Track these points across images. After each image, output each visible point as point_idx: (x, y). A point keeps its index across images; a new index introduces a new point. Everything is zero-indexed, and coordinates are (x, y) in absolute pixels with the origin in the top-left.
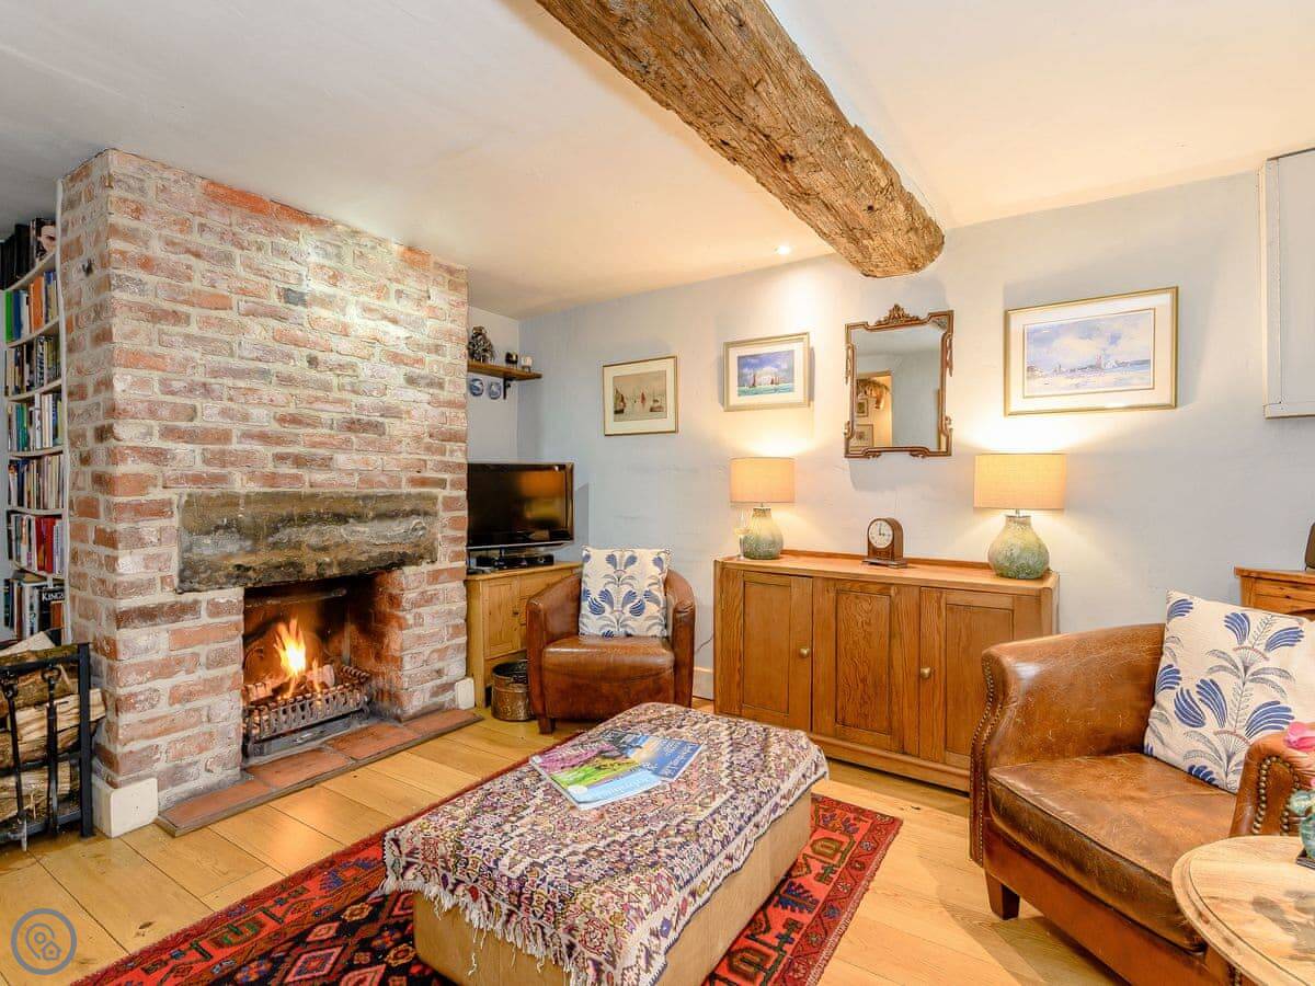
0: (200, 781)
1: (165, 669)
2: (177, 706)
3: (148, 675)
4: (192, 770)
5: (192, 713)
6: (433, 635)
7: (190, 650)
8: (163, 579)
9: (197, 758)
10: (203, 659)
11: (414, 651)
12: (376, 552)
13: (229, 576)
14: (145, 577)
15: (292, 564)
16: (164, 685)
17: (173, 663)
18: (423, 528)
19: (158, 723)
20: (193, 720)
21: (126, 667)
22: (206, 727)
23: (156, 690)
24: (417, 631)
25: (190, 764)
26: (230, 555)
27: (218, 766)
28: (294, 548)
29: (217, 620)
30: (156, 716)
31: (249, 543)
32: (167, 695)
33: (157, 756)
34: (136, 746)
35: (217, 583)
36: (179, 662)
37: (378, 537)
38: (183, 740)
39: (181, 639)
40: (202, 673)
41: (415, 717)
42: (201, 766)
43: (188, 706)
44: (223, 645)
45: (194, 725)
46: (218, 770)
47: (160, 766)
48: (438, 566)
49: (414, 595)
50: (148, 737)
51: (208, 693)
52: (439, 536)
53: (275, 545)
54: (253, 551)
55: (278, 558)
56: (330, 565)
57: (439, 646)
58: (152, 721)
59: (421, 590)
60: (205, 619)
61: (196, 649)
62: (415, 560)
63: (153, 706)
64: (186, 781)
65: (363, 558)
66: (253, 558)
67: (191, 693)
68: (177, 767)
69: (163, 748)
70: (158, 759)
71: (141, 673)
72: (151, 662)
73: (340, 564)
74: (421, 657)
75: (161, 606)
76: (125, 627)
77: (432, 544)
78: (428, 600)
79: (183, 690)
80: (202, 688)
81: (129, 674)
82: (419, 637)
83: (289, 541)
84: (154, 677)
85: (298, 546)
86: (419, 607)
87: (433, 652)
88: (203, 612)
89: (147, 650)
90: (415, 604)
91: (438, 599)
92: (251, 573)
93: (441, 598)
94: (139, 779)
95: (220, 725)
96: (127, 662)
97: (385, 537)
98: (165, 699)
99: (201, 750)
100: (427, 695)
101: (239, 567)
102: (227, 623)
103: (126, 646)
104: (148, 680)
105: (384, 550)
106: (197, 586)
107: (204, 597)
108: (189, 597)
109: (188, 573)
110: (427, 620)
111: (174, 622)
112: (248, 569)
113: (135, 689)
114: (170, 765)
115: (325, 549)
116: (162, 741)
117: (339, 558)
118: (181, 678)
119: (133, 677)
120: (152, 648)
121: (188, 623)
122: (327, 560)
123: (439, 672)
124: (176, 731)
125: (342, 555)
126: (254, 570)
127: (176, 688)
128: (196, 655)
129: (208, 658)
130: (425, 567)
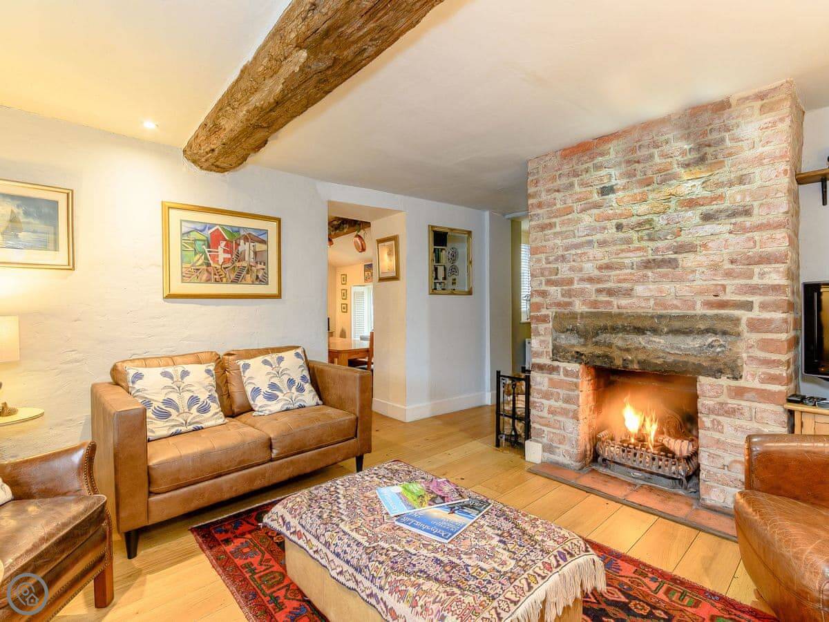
0: (561, 459)
1: (547, 396)
2: (551, 415)
3: (541, 395)
4: (557, 450)
5: (557, 422)
7: (556, 390)
8: (546, 352)
9: (558, 446)
10: (561, 397)
11: (712, 452)
12: (670, 359)
13: (572, 356)
14: (541, 350)
15: (607, 356)
16: (547, 402)
17: (549, 393)
18: (721, 346)
19: (544, 419)
20: (558, 426)
21: (533, 389)
22: (562, 432)
23: (543, 404)
24: (716, 435)
25: (556, 447)
26: (573, 346)
27: (567, 456)
28: (608, 346)
29: (567, 379)
30: (543, 416)
31: (582, 340)
32: (547, 408)
33: (544, 435)
35: (567, 359)
36: (552, 394)
37: (672, 348)
38: (553, 433)
39: (553, 383)
40: (560, 404)
42: (561, 450)
43: (555, 418)
44: (570, 393)
46: (568, 458)
47: (545, 440)
48: (741, 383)
49: (713, 403)
50: (540, 424)
51: (563, 414)
52: (744, 355)
53: (596, 343)
54: (585, 345)
55: (598, 351)
56: (632, 362)
58: (541, 417)
59: (719, 400)
60: (562, 377)
61: (559, 390)
63: (542, 411)
64: (554, 454)
65: (659, 361)
66: (585, 349)
67: (556, 412)
68: (551, 445)
69: (546, 432)
70: (544, 437)
71: (538, 393)
73: (639, 362)
74: (721, 460)
75: (545, 365)
76: (534, 371)
77: (735, 361)
78: (729, 412)
79: (552, 409)
81: (534, 392)
82: (718, 441)
83: (605, 342)
84: (542, 398)
85: (610, 345)
86: (718, 415)
88: (561, 373)
89: (540, 384)
90: (713, 412)
91: (742, 414)
92: (583, 357)
93: (747, 414)
94: (537, 442)
95: (569, 435)
97: (679, 348)
98: (546, 410)
99: (561, 443)
101: (577, 352)
103: (533, 380)
104: (540, 398)
105: (678, 358)
106: (558, 359)
107: (562, 365)
108: (556, 363)
110: (728, 429)
111: (550, 374)
112: (582, 355)
113: (536, 400)
114: (549, 442)
115: (628, 350)
116: (545, 429)
117: (639, 358)
118: (552, 402)
119: (536, 394)
120: (542, 384)
121: (555, 376)
122: (630, 358)
124: (551, 428)
125: (641, 357)
126: (585, 356)
127: (550, 406)
128: (558, 394)
129: (563, 397)
130: (724, 381)
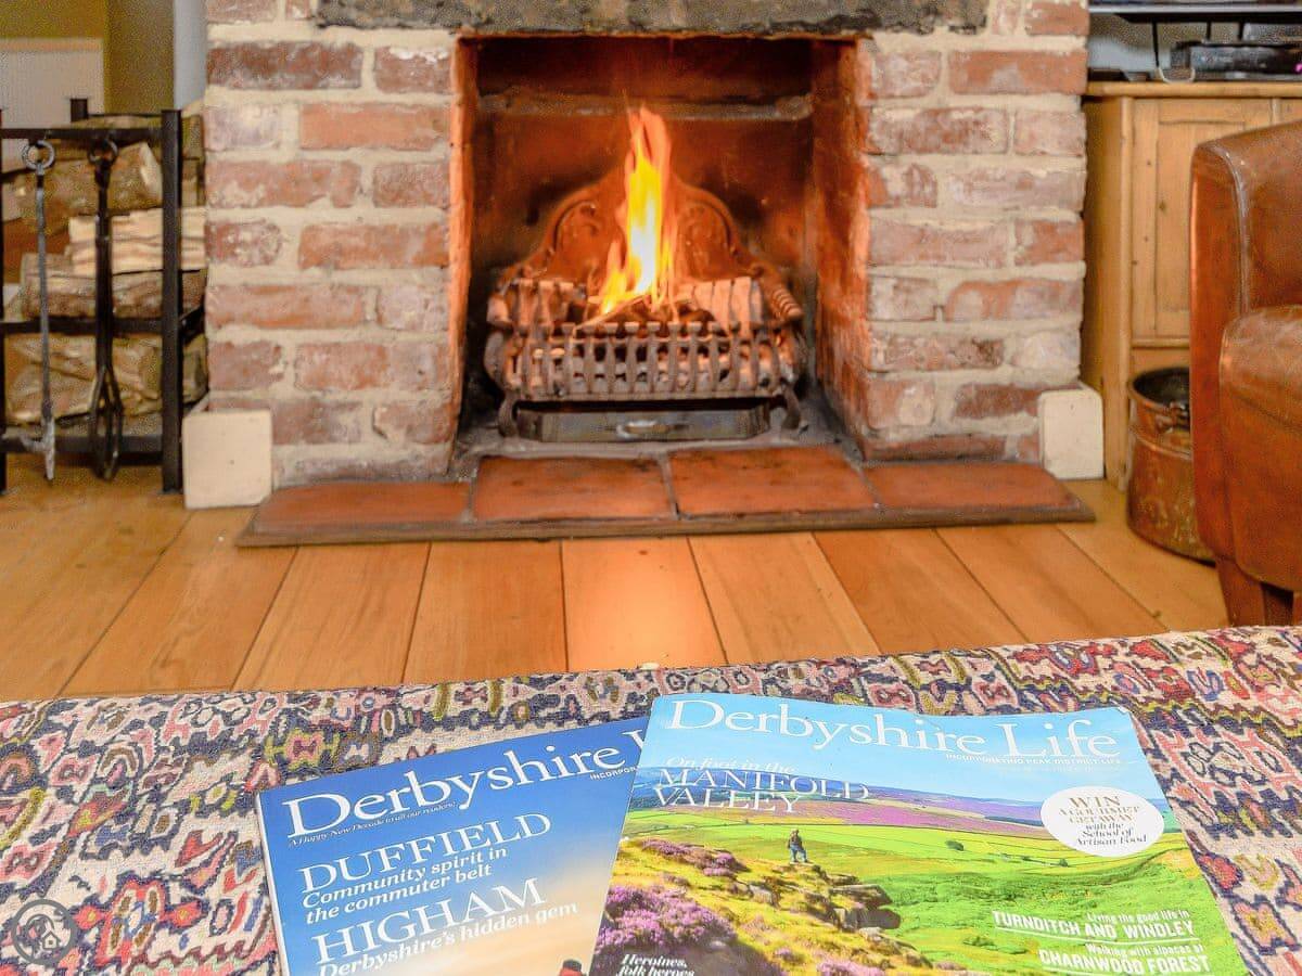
0: (364, 451)
1: (293, 187)
2: (315, 272)
3: (261, 191)
4: (346, 419)
5: (344, 295)
6: (967, 239)
7: (339, 156)
9: (352, 396)
10: (366, 181)
11: (905, 271)
16: (290, 219)
17: (307, 176)
19: (279, 298)
20: (348, 311)
21: (222, 165)
22: (371, 334)
23: (273, 228)
24: (917, 218)
25: (341, 406)
27: (399, 427)
29: (395, 98)
30: (273, 281)
32: (297, 243)
33: (277, 369)
34: (239, 334)
35: (395, 13)
36: (320, 176)
38: (328, 348)
39: (323, 129)
40: (364, 212)
41: (906, 457)
42: (364, 414)
43: (338, 277)
44: (407, 157)
45: (350, 323)
46: (397, 436)
47: (285, 391)
48: (985, 39)
49: (908, 114)
50: (261, 324)
51: (375, 257)
57: (989, 276)
58: (266, 290)
59: (929, 102)
60: (369, 91)
61: (354, 155)
62: (909, 15)
63: (267, 261)
64: (332, 440)
67: (341, 252)
68: (316, 404)
69: (289, 353)
70: (279, 377)
71: (247, 184)
72: (263, 164)
74: (930, 292)
75: (285, 48)
76: (219, 82)
78: (952, 136)
79: (325, 240)
80: (363, 244)
81: (227, 181)
82: (922, 236)
84: (273, 199)
86: (925, 151)
87: (966, 286)
88: (367, 76)
89: (256, 138)
90: (911, 143)
91: (985, 136)
93: (995, 135)
94: (245, 405)
95: (402, 337)
96: (222, 156)
98: (290, 251)
99: (364, 382)
100: (946, 407)
102: (414, 107)
103: (221, 124)
104: (260, 204)
106: (353, 14)
107: (368, 41)
108: (339, 37)
110: (949, 193)
111: (309, 87)
113: (237, 215)
114: (304, 395)
116: (288, 339)
118: (322, 213)
119: (232, 191)
120: (268, 137)
121: (334, 95)
123: (986, 350)
124: (316, 326)
127: (311, 232)
128: (351, 169)
129: (375, 182)
130: (944, 40)
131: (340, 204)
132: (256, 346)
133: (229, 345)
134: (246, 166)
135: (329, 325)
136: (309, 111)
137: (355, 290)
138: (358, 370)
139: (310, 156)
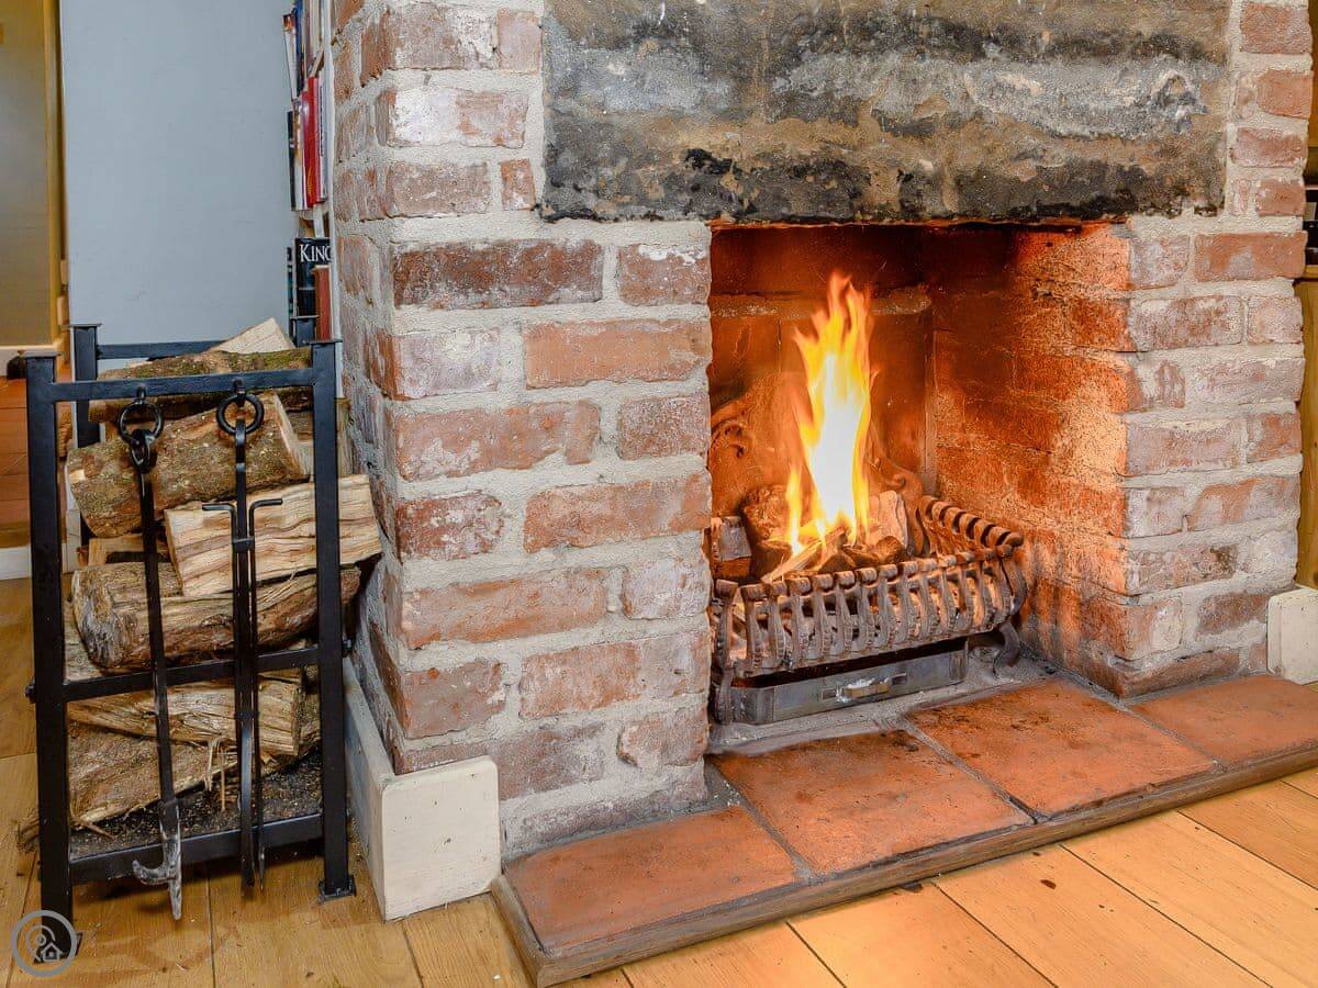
0: (610, 787)
1: (515, 440)
2: (546, 555)
3: (473, 451)
4: (586, 749)
5: (582, 582)
6: (1209, 439)
7: (574, 394)
8: (507, 170)
9: (595, 717)
10: (608, 427)
11: (1157, 482)
12: (1058, 158)
13: (671, 181)
14: (463, 158)
15: (837, 168)
16: (509, 484)
17: (535, 424)
18: (1187, 99)
19: (499, 597)
20: (588, 603)
21: (421, 419)
22: (618, 630)
23: (492, 501)
24: (1168, 419)
25: (579, 733)
26: (676, 118)
27: (649, 749)
28: (840, 117)
29: (645, 312)
30: (493, 576)
31: (721, 89)
32: (521, 518)
33: (498, 696)
34: (447, 656)
35: (642, 200)
36: (551, 424)
37: (1064, 112)
38: (562, 657)
39: (554, 357)
40: (608, 468)
41: (1159, 686)
42: (607, 739)
43: (574, 558)
44: (660, 390)
45: (588, 619)
46: (649, 760)
47: (506, 725)
48: (1225, 223)
49: (1161, 306)
50: (475, 637)
51: (622, 527)
52: (1231, 128)
53: (791, 104)
54: (734, 115)
55: (799, 144)
56: (935, 182)
57: (1224, 475)
58: (483, 589)
59: (1176, 292)
60: (613, 306)
61: (594, 391)
62: (1163, 196)
63: (486, 547)
64: (569, 781)
65: (1024, 172)
66: (733, 135)
67: (579, 523)
68: (549, 735)
69: (512, 673)
70: (501, 705)
71: (455, 443)
72: (478, 413)
73: (960, 183)
74: (1178, 501)
75: (503, 249)
76: (415, 301)
77: (1212, 150)
78: (1198, 328)
79: (560, 510)
80: (607, 511)
81: (427, 440)
82: (1172, 440)
83: (828, 94)
84: (489, 461)
85: (848, 112)
86: (1174, 346)
87: (1210, 491)
88: (609, 285)
89: (468, 377)
90: (1163, 338)
91: (1225, 326)
92: (728, 181)
93: (1234, 325)
94: (455, 755)
95: (654, 629)
96: (420, 406)
97: (1082, 114)
98: (514, 530)
99: (609, 696)
100: (1193, 623)
101: (698, 157)
102: (669, 323)
103: (418, 360)
104: (473, 468)
105: (1078, 153)
106: (591, 202)
107: (613, 237)
108: (572, 233)
109: (568, 159)
110: (1196, 388)
111: (535, 303)
112: (722, 168)
113: (442, 488)
114: (531, 726)
115: (919, 131)
116: (510, 653)
117: (960, 163)
118: (555, 474)
119: (434, 453)
120: (483, 375)
121: (569, 311)
122: (928, 166)
123: (1224, 558)
124: (548, 630)
125: (969, 158)
126: (737, 171)
127: (540, 502)
128: (591, 410)
129: (621, 425)
130: (1189, 224)
131: (576, 458)
132: (468, 669)
133: (433, 673)
134: (452, 417)
135: (563, 626)
136: (537, 334)
137: (596, 574)
138: (602, 682)
139: (537, 397)
